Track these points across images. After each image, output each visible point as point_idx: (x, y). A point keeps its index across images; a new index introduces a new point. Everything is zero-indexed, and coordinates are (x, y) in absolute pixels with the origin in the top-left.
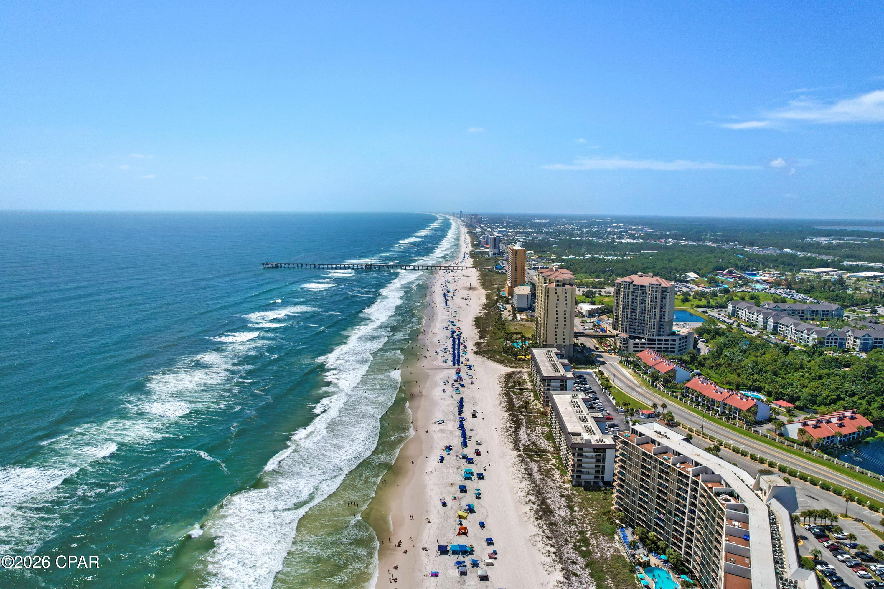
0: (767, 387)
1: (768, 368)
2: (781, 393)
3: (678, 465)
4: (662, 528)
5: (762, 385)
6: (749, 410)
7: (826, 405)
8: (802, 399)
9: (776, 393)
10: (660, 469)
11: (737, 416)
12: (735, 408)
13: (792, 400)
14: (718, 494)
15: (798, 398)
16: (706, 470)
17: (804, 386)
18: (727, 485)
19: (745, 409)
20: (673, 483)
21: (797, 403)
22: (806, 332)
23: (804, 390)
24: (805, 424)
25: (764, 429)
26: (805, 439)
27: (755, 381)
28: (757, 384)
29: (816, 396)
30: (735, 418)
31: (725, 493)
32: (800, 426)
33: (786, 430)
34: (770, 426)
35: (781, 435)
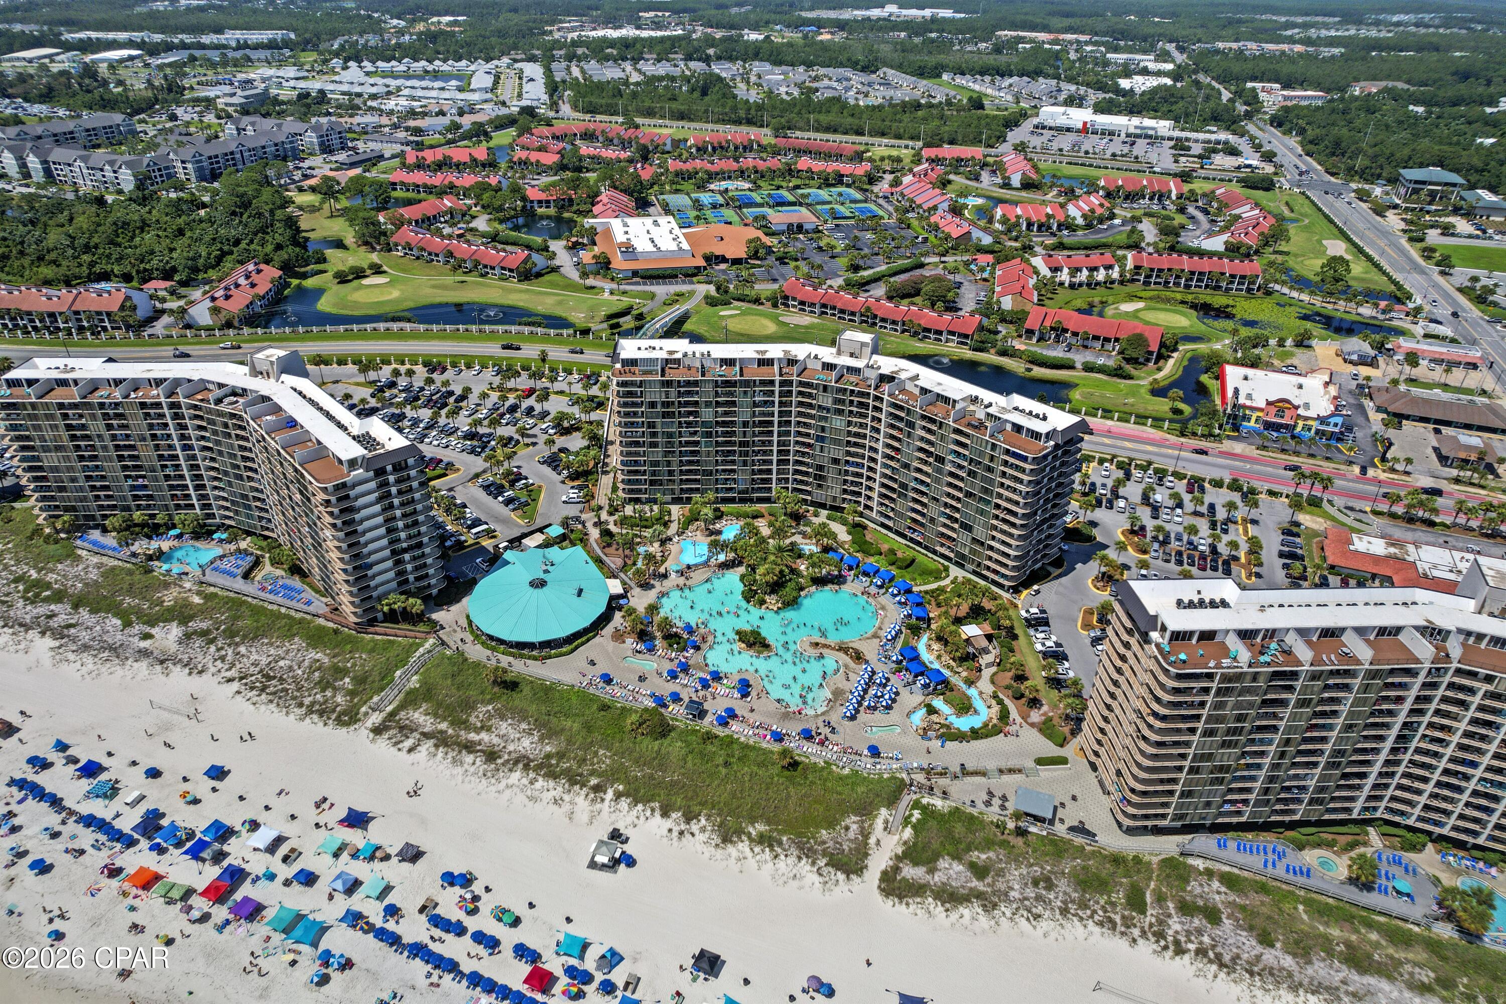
0: (117, 269)
1: (96, 240)
2: (145, 270)
3: (133, 395)
4: (150, 497)
5: (109, 268)
6: (122, 308)
7: (213, 267)
8: (180, 268)
9: (138, 272)
10: (104, 414)
11: (107, 324)
12: (99, 313)
13: (167, 275)
14: (219, 401)
15: (174, 270)
16: (177, 382)
17: (171, 250)
18: (221, 386)
19: (115, 308)
20: (138, 424)
21: (177, 278)
22: (107, 167)
23: (174, 255)
24: (213, 299)
25: (159, 327)
26: (223, 318)
27: (92, 264)
28: (97, 269)
29: (193, 259)
30: (105, 329)
31: (226, 396)
32: (208, 303)
33: (192, 317)
34: (166, 319)
35: (188, 326)
